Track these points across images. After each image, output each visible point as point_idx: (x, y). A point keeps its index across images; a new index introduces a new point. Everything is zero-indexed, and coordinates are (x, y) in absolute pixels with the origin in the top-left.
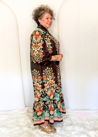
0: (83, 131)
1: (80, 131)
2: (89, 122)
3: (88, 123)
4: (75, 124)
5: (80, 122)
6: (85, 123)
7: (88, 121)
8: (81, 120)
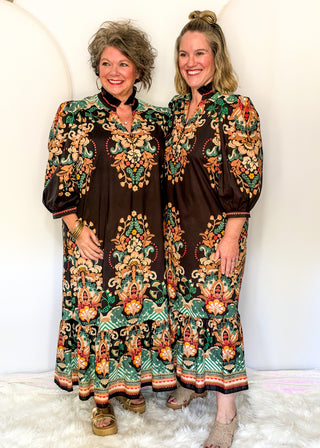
0: (291, 441)
1: (281, 440)
2: (309, 410)
3: (306, 414)
4: (262, 419)
5: (279, 409)
6: (299, 412)
7: (305, 405)
8: (284, 403)
